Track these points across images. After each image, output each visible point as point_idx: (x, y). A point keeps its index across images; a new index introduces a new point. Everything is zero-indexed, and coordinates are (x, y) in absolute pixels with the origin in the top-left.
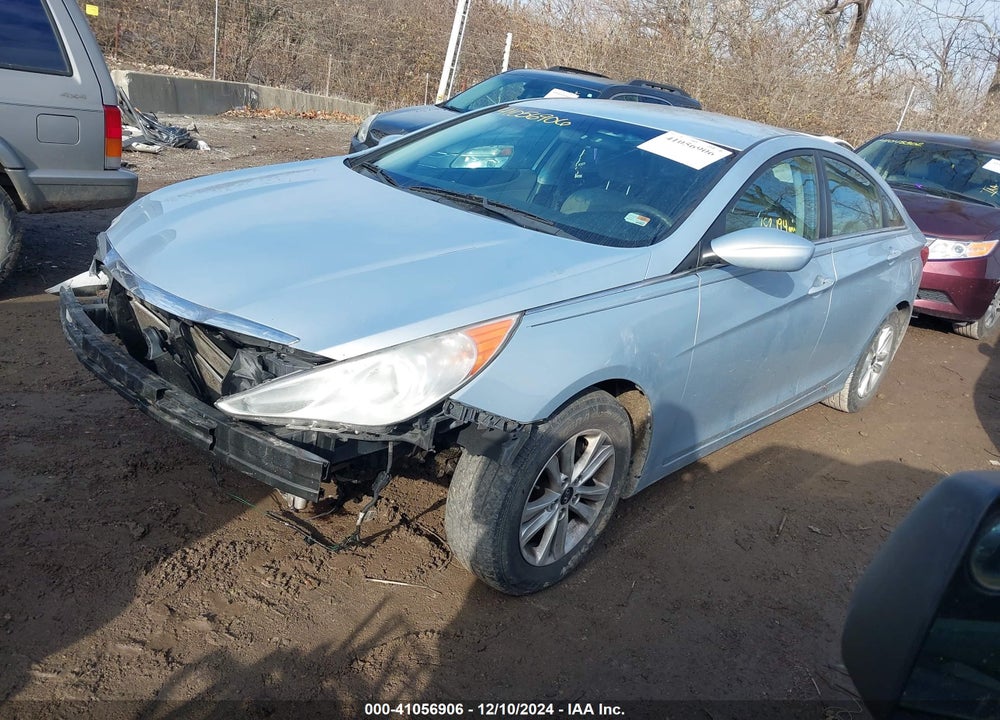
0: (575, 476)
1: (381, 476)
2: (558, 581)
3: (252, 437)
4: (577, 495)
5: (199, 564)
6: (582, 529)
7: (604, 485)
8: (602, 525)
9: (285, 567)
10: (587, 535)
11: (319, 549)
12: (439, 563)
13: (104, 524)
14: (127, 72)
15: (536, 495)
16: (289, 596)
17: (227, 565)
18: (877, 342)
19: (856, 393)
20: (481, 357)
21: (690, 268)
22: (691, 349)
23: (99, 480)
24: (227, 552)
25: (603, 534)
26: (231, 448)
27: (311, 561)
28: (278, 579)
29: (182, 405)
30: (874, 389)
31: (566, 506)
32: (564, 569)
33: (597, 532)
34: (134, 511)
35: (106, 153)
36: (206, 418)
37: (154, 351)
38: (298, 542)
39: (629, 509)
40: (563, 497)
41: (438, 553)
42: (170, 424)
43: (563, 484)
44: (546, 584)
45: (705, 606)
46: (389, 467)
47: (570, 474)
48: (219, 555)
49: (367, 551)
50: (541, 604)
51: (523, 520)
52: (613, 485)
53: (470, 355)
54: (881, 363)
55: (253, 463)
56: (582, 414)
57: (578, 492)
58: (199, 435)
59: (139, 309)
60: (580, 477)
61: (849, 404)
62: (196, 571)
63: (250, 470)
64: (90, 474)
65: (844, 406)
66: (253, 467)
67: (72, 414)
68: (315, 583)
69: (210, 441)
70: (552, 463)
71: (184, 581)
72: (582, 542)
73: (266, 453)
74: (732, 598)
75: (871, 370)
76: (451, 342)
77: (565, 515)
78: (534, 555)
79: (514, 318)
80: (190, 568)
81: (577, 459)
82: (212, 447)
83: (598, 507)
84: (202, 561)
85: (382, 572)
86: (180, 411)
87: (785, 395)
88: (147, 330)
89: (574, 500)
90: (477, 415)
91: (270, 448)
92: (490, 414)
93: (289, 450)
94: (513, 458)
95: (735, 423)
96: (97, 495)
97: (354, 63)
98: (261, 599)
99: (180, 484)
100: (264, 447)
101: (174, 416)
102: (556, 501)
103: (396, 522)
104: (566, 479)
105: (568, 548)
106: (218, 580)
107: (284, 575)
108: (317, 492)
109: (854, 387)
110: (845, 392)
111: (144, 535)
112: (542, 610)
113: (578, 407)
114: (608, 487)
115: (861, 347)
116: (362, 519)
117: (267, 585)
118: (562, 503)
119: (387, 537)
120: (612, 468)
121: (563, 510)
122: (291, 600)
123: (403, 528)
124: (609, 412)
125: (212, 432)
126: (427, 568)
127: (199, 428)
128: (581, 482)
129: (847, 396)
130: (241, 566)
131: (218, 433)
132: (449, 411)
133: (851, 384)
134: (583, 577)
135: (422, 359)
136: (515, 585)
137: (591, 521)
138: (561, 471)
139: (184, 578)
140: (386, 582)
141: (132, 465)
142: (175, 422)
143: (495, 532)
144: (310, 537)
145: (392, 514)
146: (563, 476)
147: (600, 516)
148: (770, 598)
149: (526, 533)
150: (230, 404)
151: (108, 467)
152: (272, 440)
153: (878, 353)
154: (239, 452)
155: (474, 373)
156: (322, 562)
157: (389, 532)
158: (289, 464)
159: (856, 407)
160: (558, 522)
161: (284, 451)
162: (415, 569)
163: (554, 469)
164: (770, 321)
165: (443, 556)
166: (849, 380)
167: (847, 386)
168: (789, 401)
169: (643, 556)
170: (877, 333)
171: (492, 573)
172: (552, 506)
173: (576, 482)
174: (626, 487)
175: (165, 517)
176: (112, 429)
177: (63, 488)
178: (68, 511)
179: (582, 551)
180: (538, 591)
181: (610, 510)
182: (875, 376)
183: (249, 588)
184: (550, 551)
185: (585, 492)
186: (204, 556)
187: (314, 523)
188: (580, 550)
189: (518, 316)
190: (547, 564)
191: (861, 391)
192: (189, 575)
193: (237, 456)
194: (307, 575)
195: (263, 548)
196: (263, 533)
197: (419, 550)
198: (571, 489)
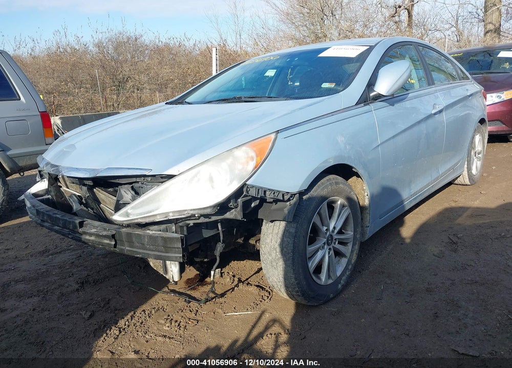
0: (331, 228)
1: (218, 245)
2: (338, 293)
3: (137, 233)
4: (335, 240)
5: (125, 325)
6: (344, 261)
7: (350, 232)
8: (354, 257)
9: (175, 317)
10: (348, 264)
11: (194, 304)
12: (266, 298)
13: (67, 315)
14: (59, 117)
15: (312, 241)
16: (181, 332)
17: (142, 323)
18: (475, 142)
19: (471, 172)
20: (259, 158)
21: (365, 102)
22: (378, 146)
23: (62, 295)
24: (140, 316)
25: (356, 262)
26: (126, 244)
27: (191, 311)
28: (173, 324)
29: (95, 227)
30: (480, 170)
31: (331, 247)
32: (340, 286)
33: (353, 261)
34: (84, 306)
35: (45, 136)
36: (109, 230)
37: (76, 206)
38: (181, 303)
39: (367, 252)
40: (328, 240)
41: (263, 293)
42: (89, 240)
43: (326, 233)
44: (332, 296)
45: (429, 291)
46: (221, 238)
47: (328, 226)
48: (136, 318)
49: (222, 300)
50: (332, 307)
51: (308, 256)
52: (355, 231)
53: (252, 159)
54: (480, 156)
55: (140, 248)
56: (326, 187)
57: (335, 237)
58: (107, 241)
59: (66, 191)
60: (334, 228)
61: (469, 179)
62: (124, 329)
63: (140, 253)
64: (58, 292)
65: (467, 182)
66: (141, 251)
67: (45, 266)
68: (195, 322)
69: (113, 243)
70: (316, 219)
71: (118, 336)
72: (346, 268)
73: (146, 240)
74: (443, 283)
75: (476, 160)
76: (239, 153)
77: (332, 252)
78: (320, 279)
79: (273, 136)
80: (120, 328)
81: (330, 217)
82: (115, 246)
83: (350, 246)
84: (127, 323)
85: (233, 309)
86: (93, 231)
87: (435, 175)
88: (70, 197)
89: (335, 243)
90: (265, 192)
91: (147, 236)
92: (273, 190)
93: (159, 234)
94: (293, 215)
95: (413, 191)
96: (62, 302)
97: (169, 93)
98: (165, 336)
99: (109, 288)
100: (144, 236)
101: (91, 234)
102: (324, 244)
103: (236, 282)
104: (327, 230)
105: (339, 274)
106: (138, 331)
107: (176, 321)
108: (181, 255)
109: (469, 169)
110: (465, 173)
111: (91, 316)
112: (333, 311)
113: (322, 183)
114: (352, 233)
115: (468, 145)
116: (214, 276)
117: (167, 329)
118: (328, 245)
119: (233, 291)
120: (351, 221)
121: (330, 249)
122: (183, 334)
123: (241, 284)
124: (341, 185)
125: (113, 236)
126: (260, 302)
127: (106, 237)
128: (336, 231)
129: (467, 175)
130: (150, 322)
131: (117, 237)
132: (247, 192)
133: (468, 168)
134: (352, 289)
135: (225, 165)
136: (313, 298)
137: (348, 255)
138: (323, 225)
139: (117, 334)
140: (236, 314)
141: (80, 283)
142: (93, 238)
143: (293, 264)
144: (187, 299)
145: (232, 279)
146: (325, 228)
147: (352, 251)
148: (465, 279)
149: (312, 265)
150: (120, 216)
151: (68, 287)
152: (148, 231)
153: (477, 149)
154: (131, 244)
155: (257, 168)
156: (197, 311)
157: (233, 289)
158: (160, 242)
159: (474, 181)
160: (329, 257)
161: (156, 235)
162: (252, 304)
163: (319, 223)
164: (415, 129)
165: (267, 294)
166: (466, 166)
167: (466, 170)
168: (437, 178)
169: (383, 273)
170: (473, 138)
171: (297, 292)
172: (323, 248)
173: (333, 231)
174: (363, 234)
175: (102, 305)
176: (68, 269)
177: (43, 302)
178: (46, 313)
179: (347, 273)
180: (327, 301)
181: (357, 247)
182: (479, 163)
183: (157, 332)
184: (329, 276)
185: (339, 237)
186: (128, 320)
187: (189, 292)
188: (346, 273)
189: (275, 134)
190: (328, 283)
191: (474, 171)
192: (120, 332)
193: (130, 247)
194: (190, 319)
195: (161, 310)
196: (160, 302)
197: (252, 294)
198: (331, 236)
